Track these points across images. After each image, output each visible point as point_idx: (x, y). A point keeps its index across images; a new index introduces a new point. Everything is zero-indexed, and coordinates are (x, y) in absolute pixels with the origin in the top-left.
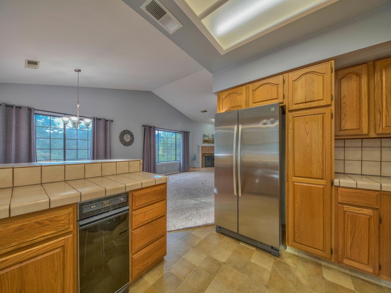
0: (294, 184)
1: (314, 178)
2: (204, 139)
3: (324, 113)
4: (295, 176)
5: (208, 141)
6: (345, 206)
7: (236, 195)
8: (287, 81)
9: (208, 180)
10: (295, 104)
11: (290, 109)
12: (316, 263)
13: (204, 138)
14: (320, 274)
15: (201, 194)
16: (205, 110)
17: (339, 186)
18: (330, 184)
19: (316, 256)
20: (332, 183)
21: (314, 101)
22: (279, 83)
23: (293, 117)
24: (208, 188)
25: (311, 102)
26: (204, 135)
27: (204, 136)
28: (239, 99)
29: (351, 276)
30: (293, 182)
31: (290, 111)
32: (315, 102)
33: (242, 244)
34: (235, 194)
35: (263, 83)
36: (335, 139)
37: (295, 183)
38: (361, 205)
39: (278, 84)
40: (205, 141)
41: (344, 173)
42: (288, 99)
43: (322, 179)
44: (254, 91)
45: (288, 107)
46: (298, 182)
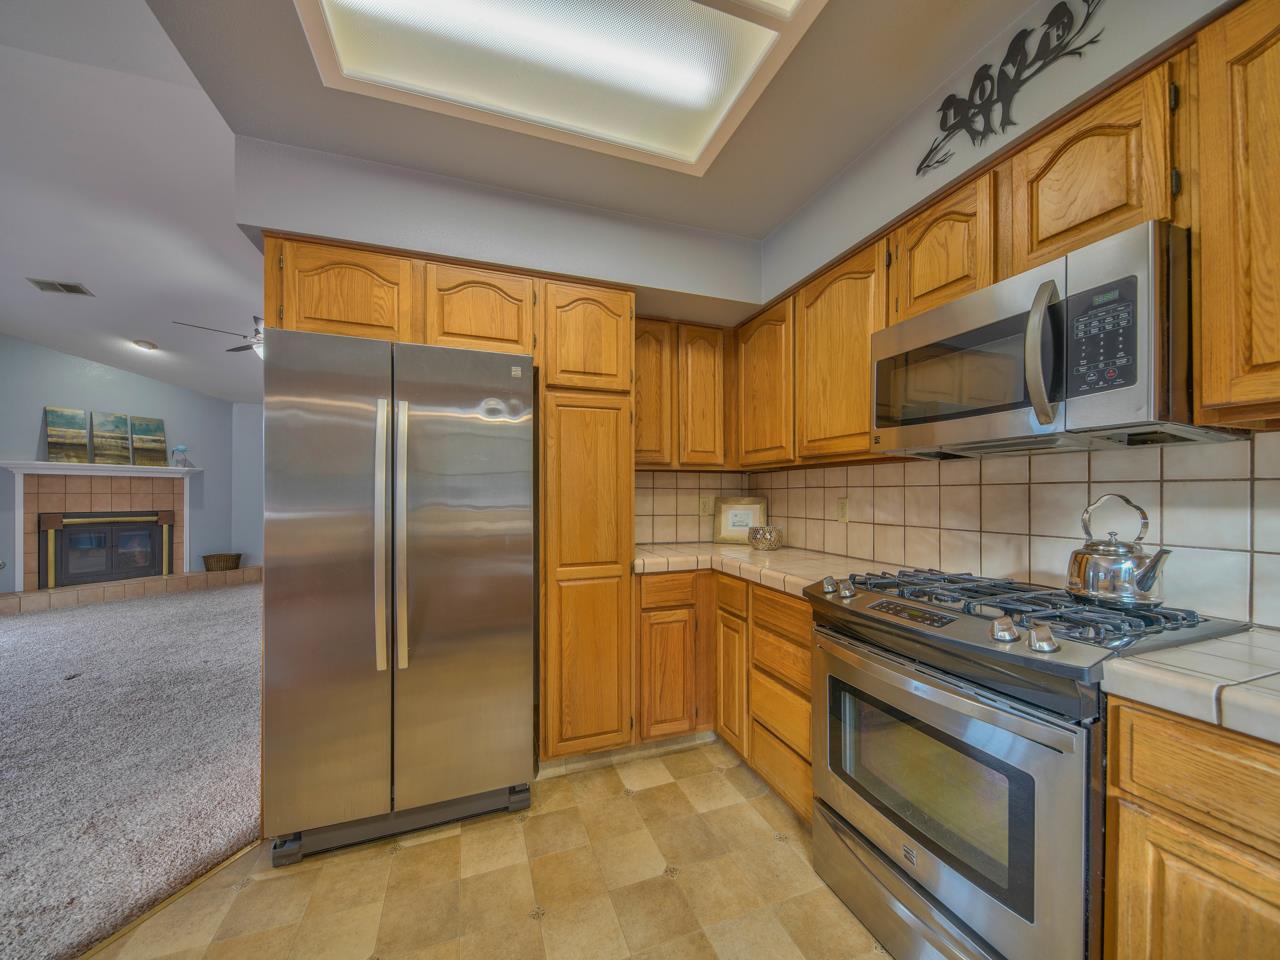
0: (560, 588)
1: (602, 563)
2: (48, 436)
3: (618, 407)
4: (562, 565)
5: (84, 445)
6: (652, 614)
7: (384, 668)
8: (542, 300)
9: (113, 651)
10: (563, 371)
11: (550, 382)
12: (604, 768)
13: (52, 430)
14: (618, 789)
15: (87, 731)
16: (71, 281)
17: (643, 574)
18: (629, 571)
19: (602, 750)
20: (632, 568)
21: (601, 374)
22: (522, 298)
23: (558, 406)
24: (125, 689)
25: (595, 374)
26: (46, 412)
27: (48, 418)
28: (382, 298)
29: (660, 756)
30: (558, 581)
31: (551, 387)
32: (603, 379)
33: (407, 843)
34: (382, 664)
35: (477, 279)
36: (636, 471)
37: (562, 584)
38: (673, 604)
39: (521, 301)
40: (54, 448)
41: (677, 543)
42: (545, 353)
43: (616, 563)
44: (444, 290)
45: (546, 376)
46: (569, 580)
